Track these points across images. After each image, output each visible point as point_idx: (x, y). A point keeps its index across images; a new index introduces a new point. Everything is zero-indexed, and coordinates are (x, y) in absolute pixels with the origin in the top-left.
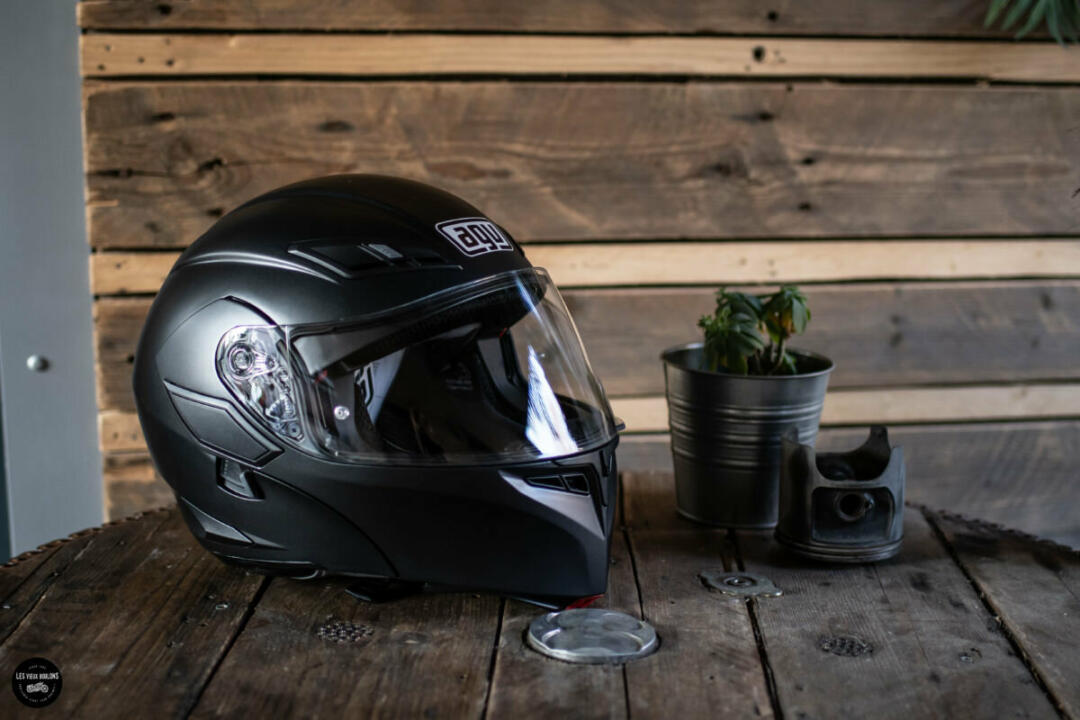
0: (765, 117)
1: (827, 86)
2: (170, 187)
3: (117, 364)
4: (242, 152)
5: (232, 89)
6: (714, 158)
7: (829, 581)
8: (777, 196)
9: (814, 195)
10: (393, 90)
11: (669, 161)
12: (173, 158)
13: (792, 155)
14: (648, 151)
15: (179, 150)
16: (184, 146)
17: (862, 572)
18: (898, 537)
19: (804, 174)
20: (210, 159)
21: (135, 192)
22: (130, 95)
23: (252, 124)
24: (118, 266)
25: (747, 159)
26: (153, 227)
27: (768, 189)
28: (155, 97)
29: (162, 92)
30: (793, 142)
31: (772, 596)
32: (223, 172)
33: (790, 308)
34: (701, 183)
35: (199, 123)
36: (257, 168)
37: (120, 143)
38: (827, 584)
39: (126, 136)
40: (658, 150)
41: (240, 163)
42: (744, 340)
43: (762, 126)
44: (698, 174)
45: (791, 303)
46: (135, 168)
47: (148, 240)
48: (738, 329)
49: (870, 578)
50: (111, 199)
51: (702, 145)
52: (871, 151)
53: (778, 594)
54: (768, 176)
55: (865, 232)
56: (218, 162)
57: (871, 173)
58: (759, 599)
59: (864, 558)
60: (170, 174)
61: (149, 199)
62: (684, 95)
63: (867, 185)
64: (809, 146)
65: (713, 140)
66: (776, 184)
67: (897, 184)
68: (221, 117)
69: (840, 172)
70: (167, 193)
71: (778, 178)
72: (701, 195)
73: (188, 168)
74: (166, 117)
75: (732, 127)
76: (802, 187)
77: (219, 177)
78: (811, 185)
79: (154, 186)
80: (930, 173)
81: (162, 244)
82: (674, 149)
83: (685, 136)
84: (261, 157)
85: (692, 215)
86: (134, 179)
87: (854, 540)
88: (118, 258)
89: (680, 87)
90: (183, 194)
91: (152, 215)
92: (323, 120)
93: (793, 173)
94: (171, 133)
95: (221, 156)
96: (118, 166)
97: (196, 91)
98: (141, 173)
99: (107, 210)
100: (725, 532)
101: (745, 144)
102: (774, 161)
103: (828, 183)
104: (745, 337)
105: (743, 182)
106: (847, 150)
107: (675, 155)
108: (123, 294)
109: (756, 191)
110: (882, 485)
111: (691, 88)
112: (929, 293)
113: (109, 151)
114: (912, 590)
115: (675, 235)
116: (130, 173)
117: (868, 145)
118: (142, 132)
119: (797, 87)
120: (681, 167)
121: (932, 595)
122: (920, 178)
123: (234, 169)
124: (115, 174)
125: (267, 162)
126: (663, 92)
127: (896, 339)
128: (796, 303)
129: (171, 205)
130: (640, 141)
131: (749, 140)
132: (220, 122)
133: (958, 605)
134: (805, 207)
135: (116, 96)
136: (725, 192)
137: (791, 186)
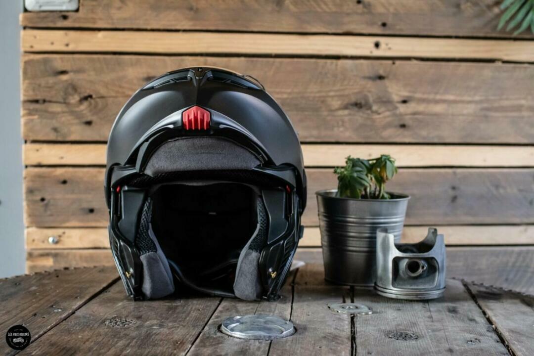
0: (381, 78)
1: (415, 62)
2: (65, 109)
3: (34, 202)
4: (103, 91)
5: (99, 59)
6: (353, 99)
7: (401, 308)
8: (389, 119)
9: (408, 120)
10: (183, 60)
11: (329, 100)
12: (67, 94)
13: (396, 98)
14: (318, 95)
15: (70, 90)
16: (74, 88)
17: (421, 305)
18: (442, 286)
19: (402, 108)
20: (86, 94)
21: (46, 111)
22: (45, 61)
23: (108, 77)
24: (38, 150)
25: (371, 100)
26: (55, 130)
27: (383, 116)
28: (58, 62)
29: (62, 59)
30: (396, 91)
31: (367, 314)
32: (92, 101)
33: (385, 165)
34: (346, 112)
35: (81, 76)
36: (110, 100)
37: (40, 85)
38: (399, 310)
39: (43, 82)
40: (323, 94)
41: (102, 97)
42: (359, 181)
43: (379, 82)
44: (345, 107)
45: (386, 163)
46: (47, 99)
47: (52, 137)
48: (355, 175)
49: (424, 307)
50: (34, 115)
51: (346, 92)
52: (438, 97)
53: (370, 313)
54: (382, 109)
55: (436, 141)
56: (91, 96)
57: (438, 108)
58: (358, 315)
59: (422, 297)
60: (66, 103)
61: (54, 115)
62: (337, 65)
63: (436, 115)
64: (405, 94)
65: (353, 89)
66: (388, 113)
67: (453, 115)
68: (92, 73)
69: (421, 108)
70: (64, 112)
71: (388, 110)
72: (346, 119)
73: (74, 99)
74: (64, 72)
75: (363, 82)
76: (401, 115)
77: (90, 104)
78: (406, 114)
79: (56, 108)
80: (470, 109)
81: (60, 139)
82: (332, 94)
83: (338, 87)
84: (113, 94)
85: (341, 129)
86: (46, 104)
87: (416, 287)
88: (37, 146)
89: (334, 61)
90: (72, 113)
91: (55, 123)
92: (145, 76)
93: (396, 108)
94: (66, 81)
95: (91, 93)
96: (38, 97)
97: (79, 59)
98: (50, 102)
99: (32, 120)
100: (349, 287)
101: (370, 92)
102: (386, 101)
103: (415, 114)
104: (359, 179)
105: (369, 112)
106: (425, 96)
107: (333, 97)
108: (40, 166)
109: (376, 116)
110: (431, 256)
111: (341, 62)
112: (471, 174)
113: (34, 90)
114: (447, 313)
115: (333, 140)
116: (44, 101)
117: (436, 93)
118: (51, 80)
119: (398, 62)
120: (336, 103)
121: (458, 315)
122: (465, 112)
123: (98, 100)
124: (37, 101)
125: (116, 97)
126: (326, 63)
127: (454, 199)
128: (388, 162)
129: (66, 118)
130: (313, 90)
131: (372, 89)
132: (92, 75)
133: (472, 320)
134: (403, 126)
135: (38, 61)
136: (360, 117)
137: (395, 115)
